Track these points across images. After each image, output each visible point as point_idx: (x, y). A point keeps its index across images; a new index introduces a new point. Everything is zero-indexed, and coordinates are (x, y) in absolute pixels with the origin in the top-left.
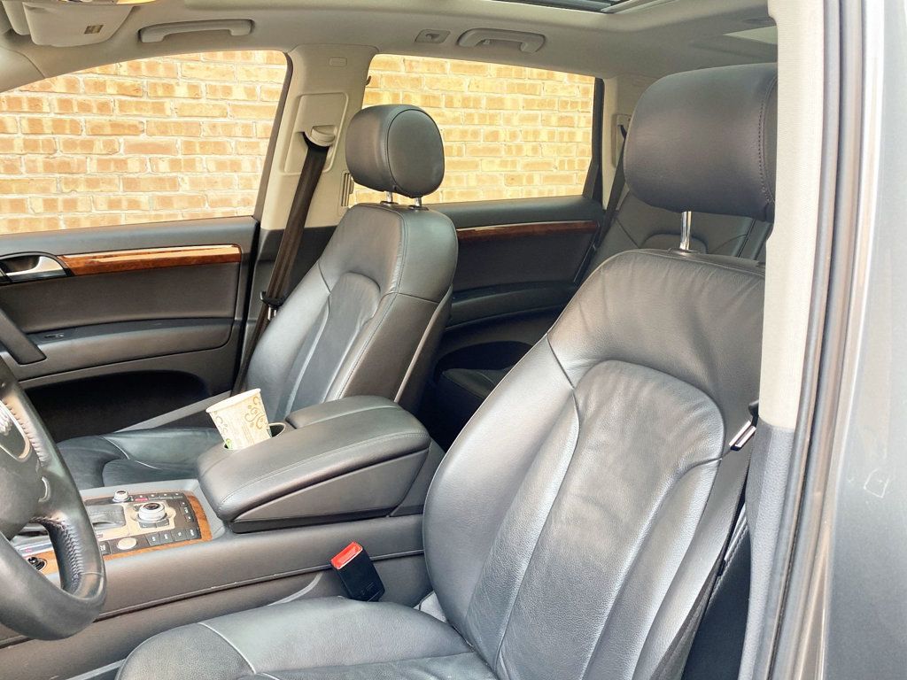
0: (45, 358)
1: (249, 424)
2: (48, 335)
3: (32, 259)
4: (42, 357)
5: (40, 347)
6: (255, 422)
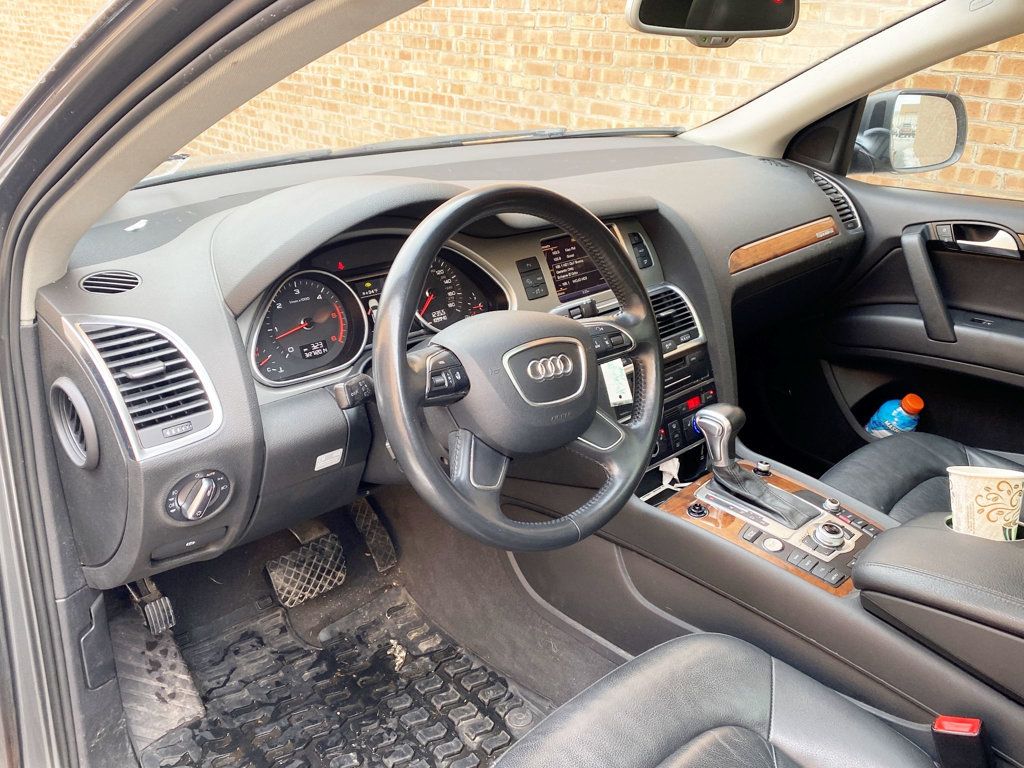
0: (956, 341)
1: (977, 508)
2: (975, 318)
3: (988, 231)
4: (952, 339)
5: (956, 328)
6: (987, 510)
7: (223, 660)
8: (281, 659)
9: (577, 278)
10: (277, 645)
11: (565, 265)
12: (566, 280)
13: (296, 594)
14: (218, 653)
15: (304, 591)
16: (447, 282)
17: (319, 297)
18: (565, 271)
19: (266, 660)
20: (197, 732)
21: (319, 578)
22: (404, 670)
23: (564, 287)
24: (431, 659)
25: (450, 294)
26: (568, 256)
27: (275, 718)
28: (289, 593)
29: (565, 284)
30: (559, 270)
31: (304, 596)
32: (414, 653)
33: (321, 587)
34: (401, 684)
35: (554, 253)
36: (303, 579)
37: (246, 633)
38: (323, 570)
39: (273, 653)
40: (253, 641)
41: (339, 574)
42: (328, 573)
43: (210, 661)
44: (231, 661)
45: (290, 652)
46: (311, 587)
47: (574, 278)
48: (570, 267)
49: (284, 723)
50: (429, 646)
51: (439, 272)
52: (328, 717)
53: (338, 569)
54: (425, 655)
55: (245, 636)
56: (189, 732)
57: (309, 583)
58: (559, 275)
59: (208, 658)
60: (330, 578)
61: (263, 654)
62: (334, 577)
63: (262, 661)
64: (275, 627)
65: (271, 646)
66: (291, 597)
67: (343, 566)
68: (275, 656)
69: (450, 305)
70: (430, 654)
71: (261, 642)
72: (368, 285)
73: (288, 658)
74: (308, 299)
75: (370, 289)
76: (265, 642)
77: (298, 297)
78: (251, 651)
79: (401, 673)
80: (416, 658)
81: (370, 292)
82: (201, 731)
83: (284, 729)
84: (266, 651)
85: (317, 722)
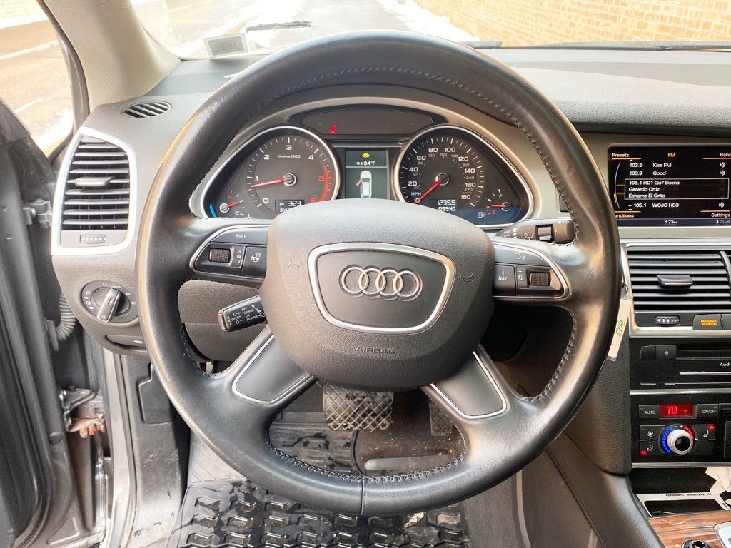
7: (292, 445)
8: (332, 466)
9: (661, 202)
10: (336, 454)
11: (647, 183)
12: (642, 202)
13: (340, 421)
14: (293, 439)
15: (348, 421)
16: (469, 171)
17: (311, 158)
18: (644, 189)
19: (322, 461)
20: (236, 489)
21: (364, 416)
22: (411, 531)
23: (635, 209)
24: (439, 534)
25: (468, 185)
26: (655, 173)
27: (291, 511)
28: (334, 417)
29: (640, 205)
30: (635, 186)
31: (347, 425)
32: (430, 520)
33: (365, 424)
34: (399, 540)
35: (632, 165)
36: (350, 412)
37: (320, 434)
38: (369, 411)
39: (330, 458)
40: (322, 442)
41: (384, 420)
42: (374, 415)
43: (283, 442)
44: (298, 449)
45: (341, 465)
46: (355, 421)
47: (657, 202)
48: (654, 186)
49: (294, 518)
50: (447, 522)
51: (462, 159)
52: (325, 534)
53: (384, 416)
54: (437, 527)
55: (318, 436)
56: (231, 487)
57: (353, 416)
58: (633, 193)
59: (284, 440)
60: (374, 420)
61: (322, 456)
62: (378, 420)
63: (317, 461)
64: (345, 439)
65: (332, 452)
66: (335, 421)
67: (389, 415)
68: (329, 462)
69: (464, 197)
70: (442, 529)
71: (327, 445)
72: (366, 155)
73: (337, 469)
74: (299, 156)
75: (368, 160)
76: (330, 447)
77: (289, 153)
78: (315, 448)
79: (407, 531)
80: (428, 524)
81: (366, 163)
82: (239, 491)
83: (290, 523)
84: (326, 454)
85: (314, 532)
